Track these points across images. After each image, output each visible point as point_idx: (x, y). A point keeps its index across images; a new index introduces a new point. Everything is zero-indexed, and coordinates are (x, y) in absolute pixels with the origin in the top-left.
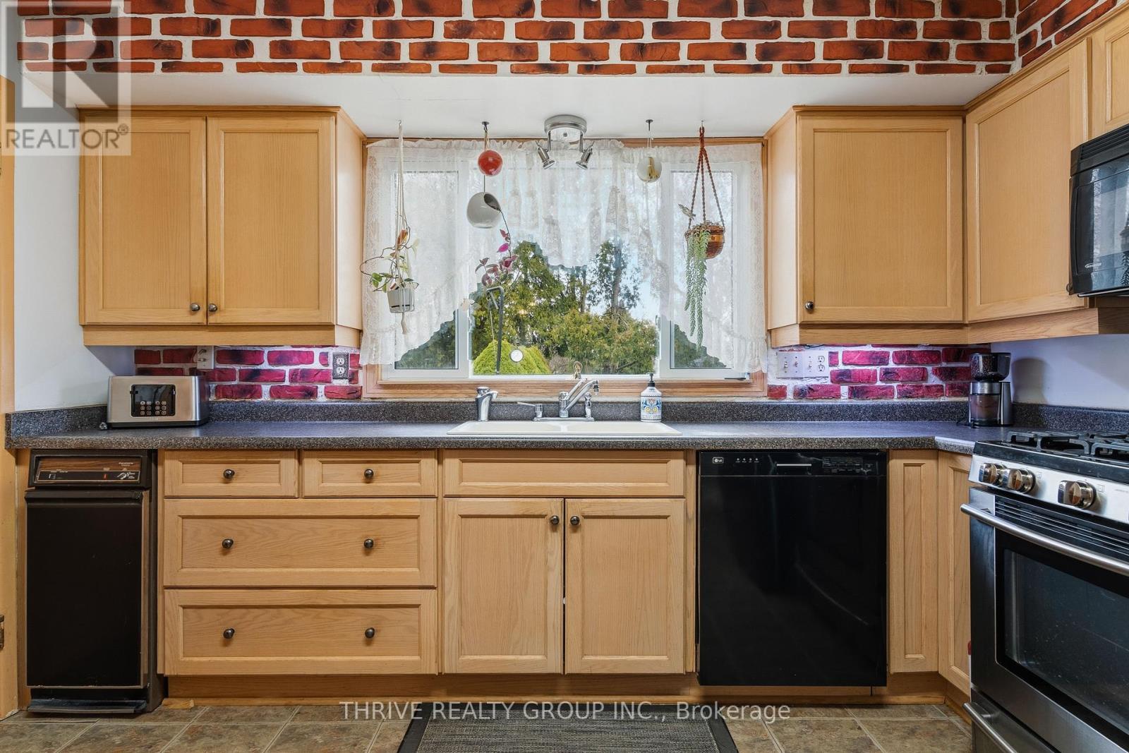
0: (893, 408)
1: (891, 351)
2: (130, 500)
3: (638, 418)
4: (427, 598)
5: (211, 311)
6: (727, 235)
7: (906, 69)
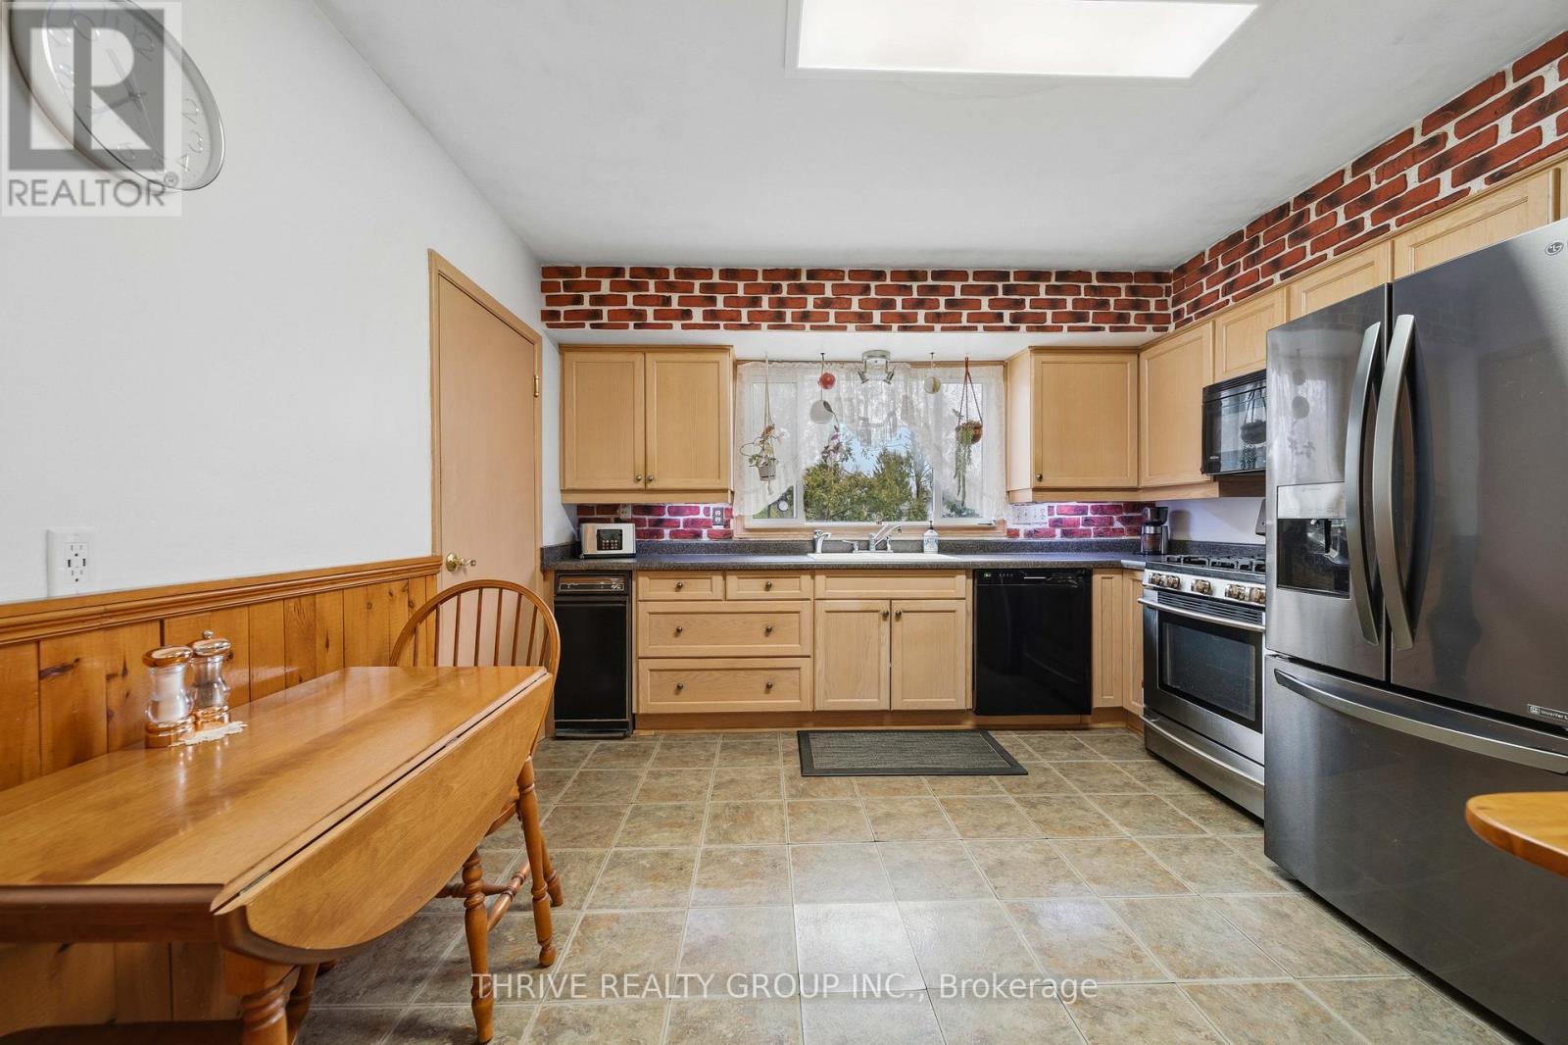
0: (1091, 543)
1: (1089, 505)
2: (620, 602)
3: (922, 551)
4: (805, 663)
5: (649, 480)
6: (984, 429)
7: (1103, 329)
